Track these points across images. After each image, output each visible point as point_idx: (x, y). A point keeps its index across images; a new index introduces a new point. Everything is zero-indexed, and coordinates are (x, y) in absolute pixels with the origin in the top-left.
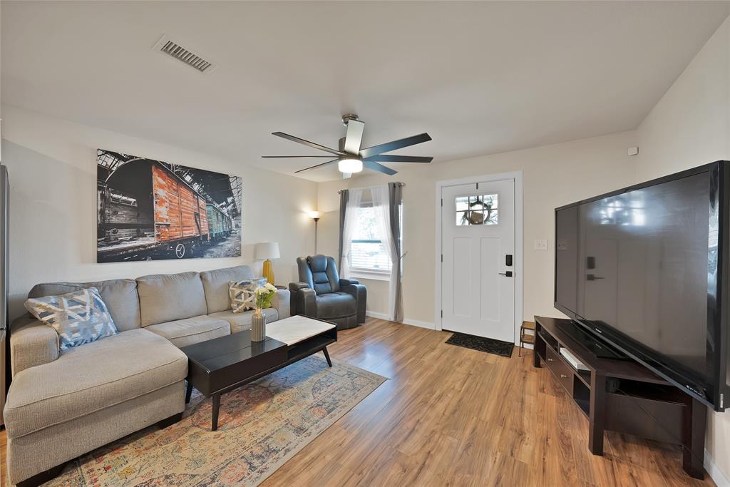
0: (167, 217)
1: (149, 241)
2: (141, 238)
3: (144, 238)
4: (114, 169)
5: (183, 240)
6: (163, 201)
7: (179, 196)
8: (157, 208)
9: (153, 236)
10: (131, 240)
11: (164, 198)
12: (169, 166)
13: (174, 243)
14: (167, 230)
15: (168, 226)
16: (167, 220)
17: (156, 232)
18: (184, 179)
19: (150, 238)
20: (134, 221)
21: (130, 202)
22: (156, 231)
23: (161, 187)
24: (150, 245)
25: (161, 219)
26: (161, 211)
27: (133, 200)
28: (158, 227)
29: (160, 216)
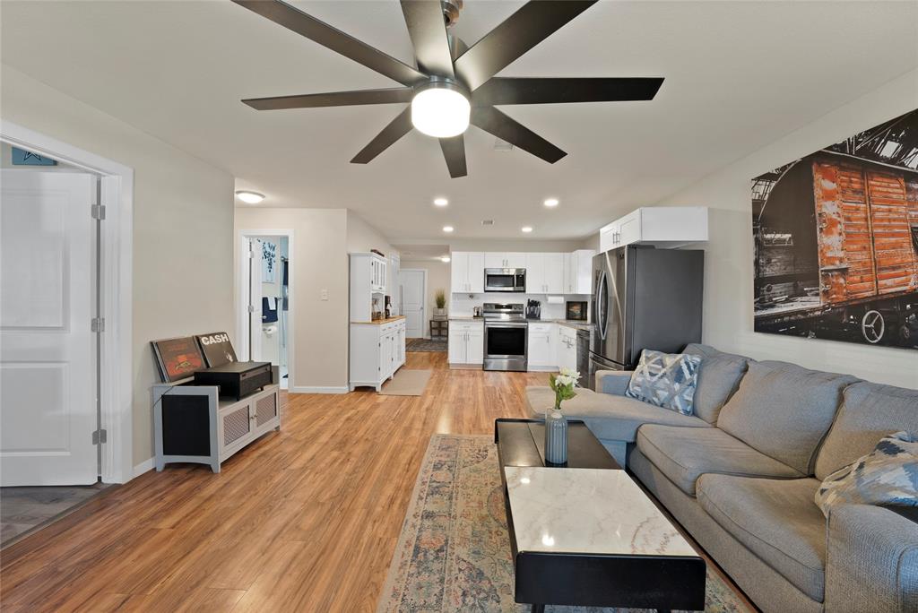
0: (841, 254)
1: (811, 303)
2: (799, 299)
3: (804, 298)
4: (766, 198)
5: (878, 302)
6: (833, 223)
7: (869, 200)
8: (823, 240)
9: (817, 295)
10: (787, 301)
11: (834, 217)
12: (842, 147)
13: (858, 307)
14: (842, 281)
15: (844, 272)
16: (841, 260)
17: (822, 288)
18: (877, 157)
19: (814, 298)
20: (790, 270)
21: (785, 240)
22: (821, 284)
23: (829, 196)
24: (813, 310)
25: (831, 260)
26: (831, 244)
27: (787, 236)
28: (826, 277)
29: (829, 254)
